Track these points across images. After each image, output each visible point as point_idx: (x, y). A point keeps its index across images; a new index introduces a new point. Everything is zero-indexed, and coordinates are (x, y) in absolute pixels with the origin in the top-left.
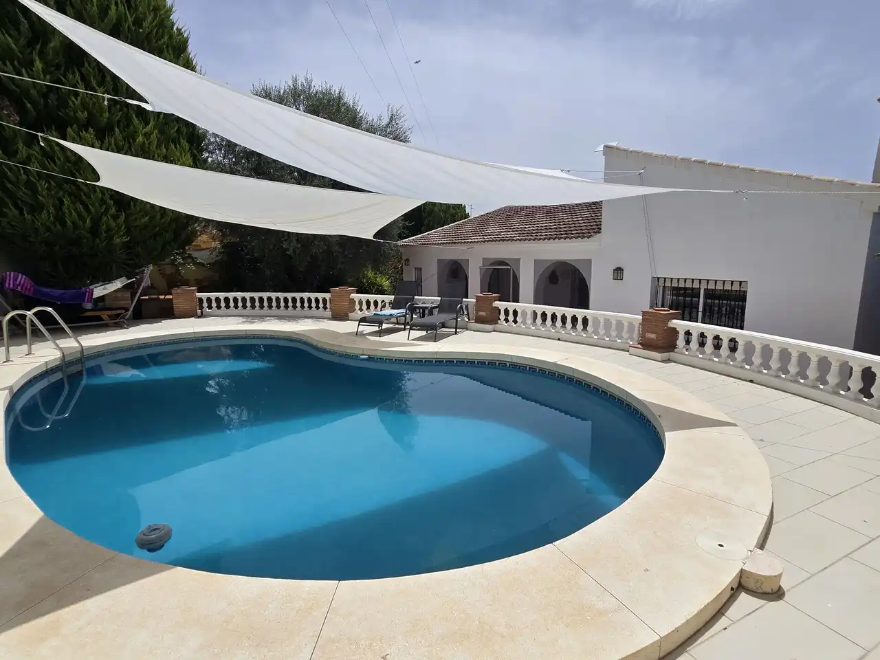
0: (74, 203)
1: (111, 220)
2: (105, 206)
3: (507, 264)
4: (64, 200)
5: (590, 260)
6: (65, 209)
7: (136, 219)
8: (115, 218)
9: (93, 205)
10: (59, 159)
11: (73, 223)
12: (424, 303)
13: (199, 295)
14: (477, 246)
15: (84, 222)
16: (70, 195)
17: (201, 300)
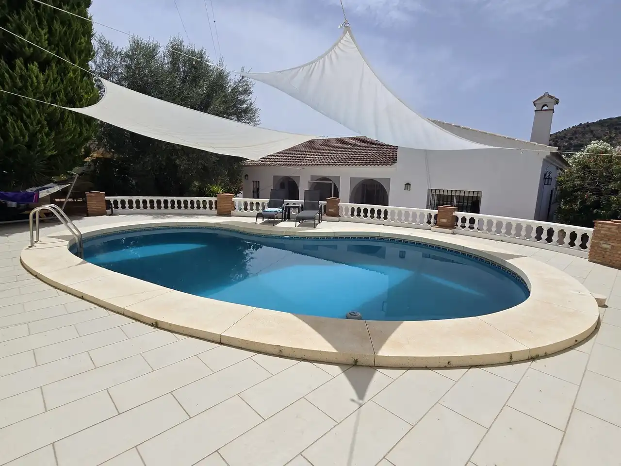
0: (16, 122)
1: (45, 137)
2: (40, 126)
3: (331, 180)
4: (8, 118)
5: (390, 179)
6: (9, 125)
7: (62, 138)
8: (48, 135)
9: (32, 124)
10: (8, 84)
11: (15, 137)
12: (295, 204)
13: (107, 198)
14: (306, 168)
15: (24, 137)
16: (12, 114)
17: (108, 202)
